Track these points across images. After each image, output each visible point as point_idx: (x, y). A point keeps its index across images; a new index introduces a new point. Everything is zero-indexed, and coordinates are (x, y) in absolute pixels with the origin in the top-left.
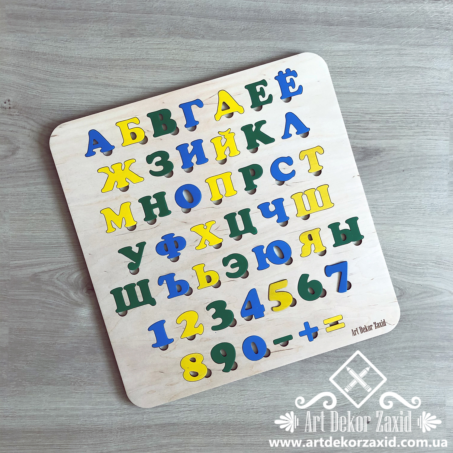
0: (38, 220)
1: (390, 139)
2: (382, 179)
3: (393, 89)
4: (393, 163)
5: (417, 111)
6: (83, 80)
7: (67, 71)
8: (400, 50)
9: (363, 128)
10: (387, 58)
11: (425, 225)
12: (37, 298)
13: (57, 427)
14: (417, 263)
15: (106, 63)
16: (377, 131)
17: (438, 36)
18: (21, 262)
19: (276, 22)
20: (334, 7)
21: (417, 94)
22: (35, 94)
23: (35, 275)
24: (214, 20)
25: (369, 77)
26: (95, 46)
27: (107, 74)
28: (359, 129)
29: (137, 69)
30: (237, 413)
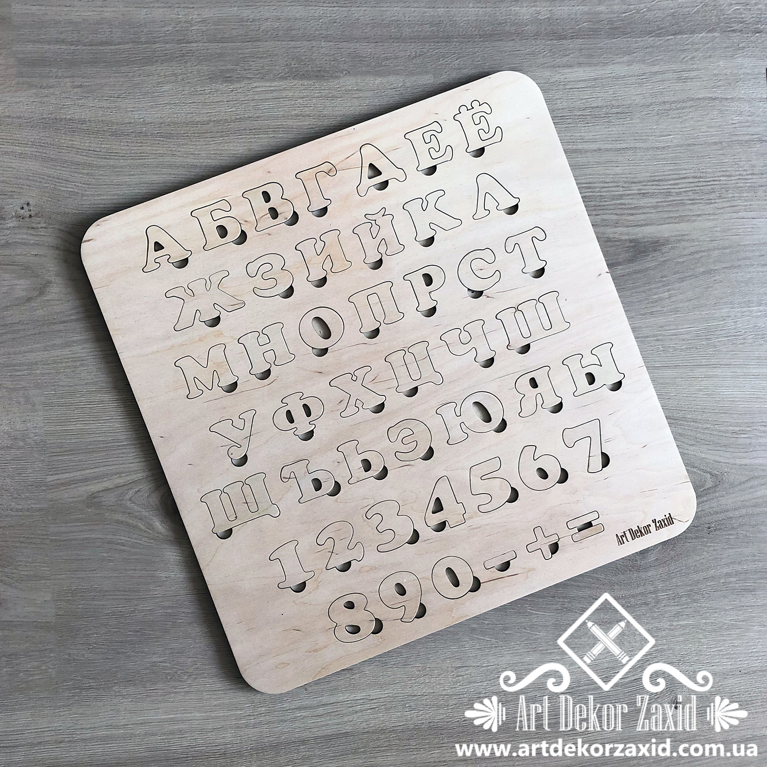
0: (91, 402)
1: (675, 223)
2: (668, 290)
3: (674, 138)
4: (683, 262)
5: (717, 172)
6: (151, 160)
7: (123, 148)
8: (680, 72)
9: (630, 206)
10: (659, 87)
11: (746, 363)
12: (98, 536)
13: (146, 754)
14: (739, 429)
15: (187, 128)
16: (653, 211)
17: (743, 44)
18: (67, 475)
19: (469, 40)
20: (563, 8)
21: (715, 143)
22: (72, 190)
23: (93, 496)
24: (364, 44)
25: (631, 121)
26: (167, 102)
27: (191, 147)
28: (622, 209)
29: (241, 135)
30: (452, 707)
